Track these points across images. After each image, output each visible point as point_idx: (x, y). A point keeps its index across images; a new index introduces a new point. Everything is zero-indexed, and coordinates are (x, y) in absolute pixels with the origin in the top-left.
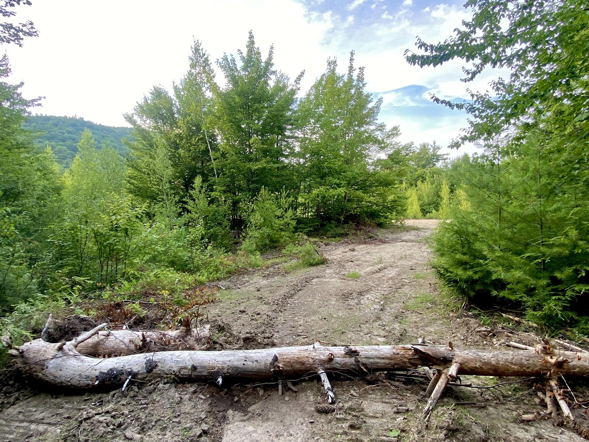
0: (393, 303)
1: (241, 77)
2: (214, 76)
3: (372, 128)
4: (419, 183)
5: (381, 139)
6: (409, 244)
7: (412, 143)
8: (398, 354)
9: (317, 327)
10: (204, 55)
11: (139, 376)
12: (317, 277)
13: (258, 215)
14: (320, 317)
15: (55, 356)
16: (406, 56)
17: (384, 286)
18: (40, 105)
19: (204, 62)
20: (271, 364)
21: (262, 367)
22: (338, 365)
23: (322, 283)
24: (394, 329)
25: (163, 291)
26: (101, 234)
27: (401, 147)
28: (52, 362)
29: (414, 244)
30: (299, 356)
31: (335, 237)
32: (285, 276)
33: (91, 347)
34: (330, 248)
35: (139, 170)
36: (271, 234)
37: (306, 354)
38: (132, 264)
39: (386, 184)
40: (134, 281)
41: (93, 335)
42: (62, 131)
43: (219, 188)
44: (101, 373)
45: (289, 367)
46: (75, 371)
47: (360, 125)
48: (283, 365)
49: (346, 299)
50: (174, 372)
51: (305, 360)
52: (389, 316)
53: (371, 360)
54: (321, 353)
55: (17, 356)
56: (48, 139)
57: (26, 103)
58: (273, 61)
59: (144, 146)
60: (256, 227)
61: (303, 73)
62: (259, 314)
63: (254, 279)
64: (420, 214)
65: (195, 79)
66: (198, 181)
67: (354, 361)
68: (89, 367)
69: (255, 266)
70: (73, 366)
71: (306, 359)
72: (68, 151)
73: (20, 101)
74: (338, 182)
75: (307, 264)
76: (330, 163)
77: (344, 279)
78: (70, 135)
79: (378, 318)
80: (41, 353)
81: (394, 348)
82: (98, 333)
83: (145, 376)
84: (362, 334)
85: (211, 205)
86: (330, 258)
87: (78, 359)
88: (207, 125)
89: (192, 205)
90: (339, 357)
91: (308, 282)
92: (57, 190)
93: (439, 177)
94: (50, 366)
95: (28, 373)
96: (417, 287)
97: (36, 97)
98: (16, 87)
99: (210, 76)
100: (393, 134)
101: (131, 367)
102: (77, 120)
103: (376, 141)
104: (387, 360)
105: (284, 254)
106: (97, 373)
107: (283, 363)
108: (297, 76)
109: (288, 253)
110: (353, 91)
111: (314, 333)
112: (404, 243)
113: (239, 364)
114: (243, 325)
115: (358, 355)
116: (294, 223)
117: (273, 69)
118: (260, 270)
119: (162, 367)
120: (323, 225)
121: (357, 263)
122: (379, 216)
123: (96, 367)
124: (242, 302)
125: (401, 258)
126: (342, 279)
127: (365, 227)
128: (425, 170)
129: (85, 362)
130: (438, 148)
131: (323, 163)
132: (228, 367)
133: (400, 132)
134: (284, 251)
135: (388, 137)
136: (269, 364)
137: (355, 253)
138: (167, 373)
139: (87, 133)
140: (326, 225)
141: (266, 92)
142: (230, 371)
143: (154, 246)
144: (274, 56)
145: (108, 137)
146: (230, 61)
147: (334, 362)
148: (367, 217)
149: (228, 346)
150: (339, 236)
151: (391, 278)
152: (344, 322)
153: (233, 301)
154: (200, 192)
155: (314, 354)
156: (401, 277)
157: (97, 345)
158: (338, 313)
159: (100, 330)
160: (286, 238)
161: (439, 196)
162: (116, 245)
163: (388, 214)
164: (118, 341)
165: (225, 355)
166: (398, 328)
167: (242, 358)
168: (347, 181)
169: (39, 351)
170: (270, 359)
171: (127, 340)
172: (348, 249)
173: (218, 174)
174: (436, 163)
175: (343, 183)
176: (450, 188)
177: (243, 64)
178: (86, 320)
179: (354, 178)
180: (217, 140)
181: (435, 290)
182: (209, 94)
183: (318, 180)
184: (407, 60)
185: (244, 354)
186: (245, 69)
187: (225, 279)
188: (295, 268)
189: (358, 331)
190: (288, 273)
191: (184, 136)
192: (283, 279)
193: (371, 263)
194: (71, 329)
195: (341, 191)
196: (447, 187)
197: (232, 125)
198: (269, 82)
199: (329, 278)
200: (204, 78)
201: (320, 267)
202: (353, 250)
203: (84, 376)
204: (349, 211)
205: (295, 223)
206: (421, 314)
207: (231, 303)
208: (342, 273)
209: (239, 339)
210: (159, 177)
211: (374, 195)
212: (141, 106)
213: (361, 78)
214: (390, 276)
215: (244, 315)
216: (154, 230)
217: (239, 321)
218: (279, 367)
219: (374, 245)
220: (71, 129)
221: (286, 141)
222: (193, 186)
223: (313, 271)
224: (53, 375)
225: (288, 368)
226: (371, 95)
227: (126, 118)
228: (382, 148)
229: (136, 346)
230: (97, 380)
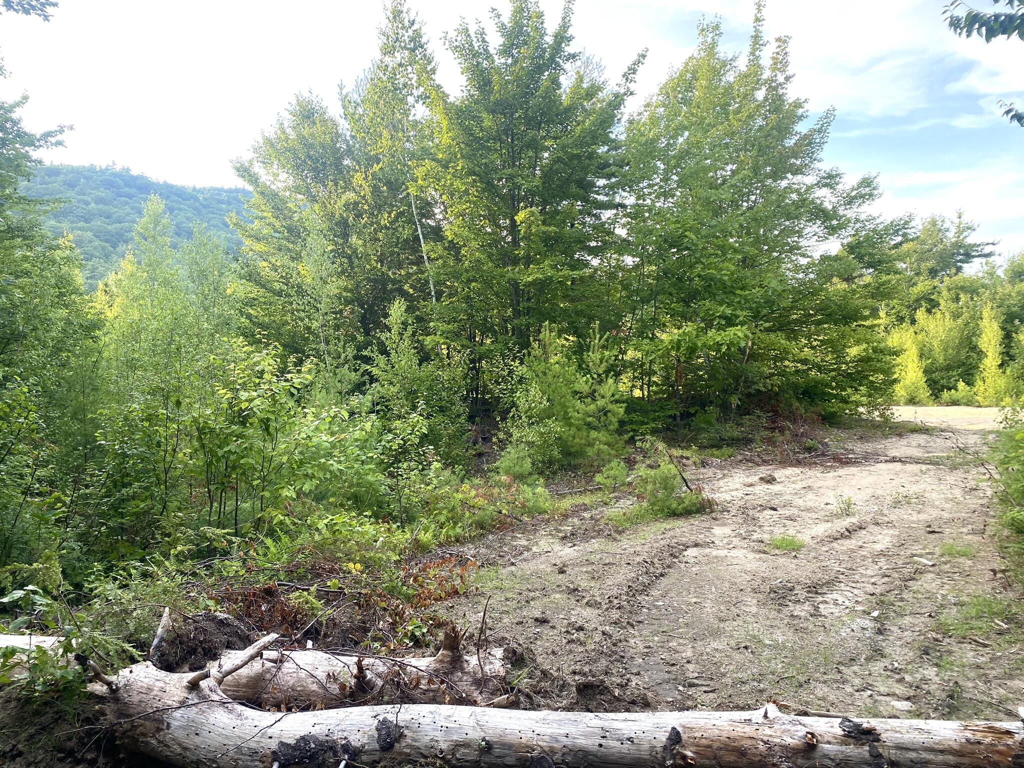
0: (902, 616)
1: (498, 70)
2: (433, 71)
3: (810, 180)
4: (920, 314)
5: (830, 207)
6: (910, 467)
7: (911, 218)
8: (979, 743)
9: (732, 667)
10: (412, 23)
11: (364, 758)
12: (696, 545)
13: (534, 391)
14: (733, 643)
15: (184, 702)
16: (948, 14)
17: (869, 572)
18: (59, 143)
19: (412, 39)
20: (665, 748)
21: (645, 755)
22: (830, 762)
23: (711, 560)
24: (925, 680)
25: (351, 565)
26: (212, 431)
27: (881, 227)
28: (177, 714)
29: (924, 467)
30: (733, 734)
31: (719, 447)
32: (615, 539)
33: (246, 685)
34: (710, 474)
35: (263, 286)
36: (564, 437)
37: (749, 730)
38: (276, 502)
39: (845, 318)
40: (285, 539)
41: (252, 658)
42: (85, 198)
43: (443, 327)
44: (282, 744)
45: (708, 759)
46: (227, 737)
47: (776, 175)
48: (694, 753)
49: (781, 601)
50: (442, 752)
51: (747, 743)
52: (901, 646)
53: (913, 755)
54: (784, 731)
55: (105, 698)
56: (56, 216)
57: (30, 141)
58: (571, 32)
59: (276, 231)
60: (530, 418)
61: (644, 56)
62: (581, 629)
63: (542, 543)
64: (924, 393)
65: (393, 78)
66: (397, 310)
67: (867, 755)
68: (257, 730)
69: (534, 511)
70: (222, 725)
71: (750, 742)
72: (97, 243)
73: (18, 136)
74: (729, 312)
75: (662, 511)
76: (706, 267)
77: (765, 552)
78: (101, 206)
79: (878, 653)
80: (155, 693)
81: (966, 728)
82: (262, 654)
83: (376, 758)
84: (849, 689)
85: (425, 364)
86: (717, 497)
87: (231, 711)
88: (420, 182)
89: (382, 365)
90: (829, 743)
91: (676, 557)
92: (91, 328)
93: (972, 299)
94: (175, 723)
95: (129, 737)
96: (956, 576)
97: (53, 128)
98: (11, 108)
99: (427, 70)
100: (862, 196)
101: (345, 734)
102: (115, 175)
103: (821, 214)
104: (951, 757)
105: (599, 483)
106: (274, 745)
107: (694, 749)
108: (629, 63)
109: (609, 482)
110: (760, 95)
111: (729, 681)
112: (898, 466)
113: (590, 743)
114: (553, 653)
115: (878, 740)
116: (620, 410)
117: (570, 49)
118: (548, 521)
119: (414, 740)
120: (686, 415)
121: (787, 512)
122: (826, 397)
123: (270, 732)
124: (533, 599)
125: (897, 504)
126: (760, 552)
127: (794, 422)
128: (936, 282)
129: (247, 718)
130: (969, 228)
131: (691, 266)
132: (565, 750)
133: (880, 191)
134: (599, 478)
135: (850, 203)
136: (659, 749)
137: (775, 488)
138: (426, 753)
139: (155, 204)
140: (694, 415)
141: (555, 102)
142: (569, 759)
143: (323, 460)
144: (574, 20)
145: (180, 210)
146: (473, 35)
147: (817, 754)
148: (798, 398)
149: (543, 701)
150: (728, 445)
151: (882, 554)
152: (794, 657)
153: (510, 595)
154: (401, 334)
155: (768, 731)
156: (909, 552)
157: (258, 681)
158: (774, 636)
159: (266, 648)
160: (602, 446)
161: (974, 348)
162: (243, 457)
163: (849, 390)
164: (303, 674)
165: (554, 721)
166: (937, 679)
167: (596, 730)
168: (751, 309)
169: (150, 689)
170: (663, 737)
171: (321, 675)
172: (756, 478)
173: (439, 295)
174: (965, 265)
175: (742, 314)
176: (1003, 329)
177: (501, 40)
178: (228, 625)
179: (769, 303)
180: (434, 215)
181: (1007, 586)
182: (420, 112)
183: (679, 307)
184: (951, 24)
185: (600, 722)
186: (506, 51)
187: (472, 540)
188: (635, 521)
189: (836, 681)
190: (620, 533)
191: (366, 207)
192: (612, 547)
193: (823, 513)
194: (201, 642)
195: (737, 333)
196: (995, 326)
197: (474, 181)
198: (562, 79)
199: (724, 548)
200: (410, 76)
201: (696, 521)
202: (770, 480)
203: (245, 750)
204: (754, 383)
205: (622, 411)
206: (985, 646)
207: (507, 599)
208: (755, 536)
209: (563, 686)
210: (312, 301)
211: (815, 343)
212: (269, 142)
213: (780, 62)
214: (879, 547)
215: (545, 630)
216: (325, 424)
217: (538, 643)
218: (684, 757)
219: (821, 469)
220: (102, 193)
221: (595, 215)
222: (386, 321)
223: (682, 529)
224: (180, 745)
225: (707, 762)
226: (806, 101)
227: (238, 170)
228: (833, 231)
229: (343, 687)
230: (274, 760)
